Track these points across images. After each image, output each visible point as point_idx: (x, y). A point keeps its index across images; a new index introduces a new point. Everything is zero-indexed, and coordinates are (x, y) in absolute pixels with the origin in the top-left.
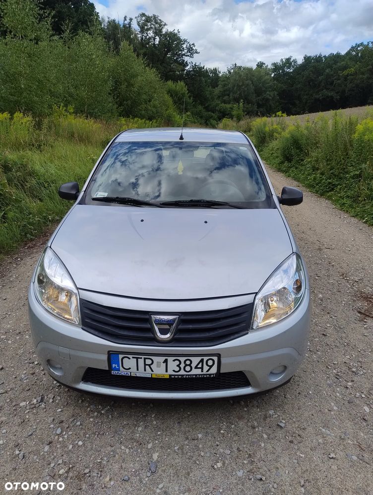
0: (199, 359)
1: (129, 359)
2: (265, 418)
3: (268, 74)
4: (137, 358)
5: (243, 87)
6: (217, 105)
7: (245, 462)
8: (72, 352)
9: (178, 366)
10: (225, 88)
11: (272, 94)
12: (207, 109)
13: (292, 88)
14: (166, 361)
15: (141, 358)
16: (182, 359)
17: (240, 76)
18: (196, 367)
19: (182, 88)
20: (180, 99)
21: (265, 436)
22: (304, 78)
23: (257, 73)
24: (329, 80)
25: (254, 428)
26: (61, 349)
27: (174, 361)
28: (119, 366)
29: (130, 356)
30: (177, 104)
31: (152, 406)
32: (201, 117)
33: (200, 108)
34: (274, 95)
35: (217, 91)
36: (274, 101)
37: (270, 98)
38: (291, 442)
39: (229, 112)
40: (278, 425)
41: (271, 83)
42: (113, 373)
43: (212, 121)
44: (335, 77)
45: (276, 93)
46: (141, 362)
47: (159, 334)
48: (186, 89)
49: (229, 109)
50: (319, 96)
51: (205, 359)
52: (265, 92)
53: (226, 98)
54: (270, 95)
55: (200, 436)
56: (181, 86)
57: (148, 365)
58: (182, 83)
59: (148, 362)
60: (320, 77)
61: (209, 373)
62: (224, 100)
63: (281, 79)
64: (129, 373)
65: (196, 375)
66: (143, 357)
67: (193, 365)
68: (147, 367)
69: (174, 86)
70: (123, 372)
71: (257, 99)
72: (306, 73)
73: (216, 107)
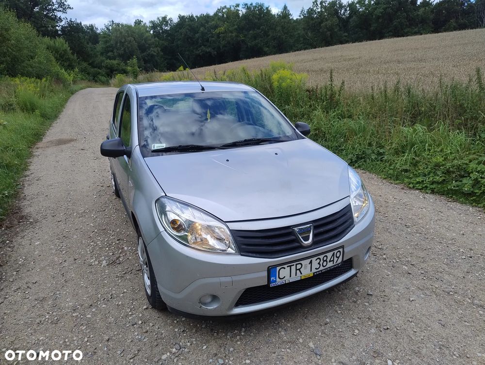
0: (332, 253)
1: (284, 268)
2: (357, 294)
3: (147, 31)
4: (290, 266)
5: (126, 43)
6: (103, 61)
7: (370, 323)
8: (235, 278)
9: (319, 263)
10: (108, 44)
11: (155, 49)
12: (92, 65)
13: (173, 45)
14: (311, 262)
15: (294, 265)
16: (321, 257)
17: (121, 33)
18: (330, 261)
19: (63, 45)
20: (62, 56)
21: (367, 304)
22: (183, 36)
23: (137, 30)
24: (205, 37)
25: (355, 302)
26: (223, 279)
27: (316, 260)
28: (276, 278)
29: (285, 266)
30: (60, 61)
31: (276, 315)
32: (88, 74)
33: (85, 64)
34: (158, 51)
35: (99, 47)
36: (159, 57)
37: (155, 54)
38: (384, 301)
39: (117, 68)
40: (368, 294)
41: (153, 40)
42: (272, 285)
43: (100, 77)
44: (209, 35)
45: (159, 49)
46: (293, 268)
47: (303, 241)
48: (67, 46)
49: (116, 65)
50: (199, 52)
51: (336, 252)
52: (149, 48)
53: (110, 54)
54: (154, 51)
55: (328, 320)
56: (60, 43)
57: (298, 269)
58: (61, 39)
59: (299, 266)
60: (196, 35)
61: (337, 263)
62: (109, 56)
63: (161, 36)
64: (284, 282)
65: (330, 267)
66: (295, 264)
67: (328, 260)
68: (298, 271)
69: (52, 43)
70: (279, 282)
71: (142, 55)
72: (183, 30)
73: (101, 63)
